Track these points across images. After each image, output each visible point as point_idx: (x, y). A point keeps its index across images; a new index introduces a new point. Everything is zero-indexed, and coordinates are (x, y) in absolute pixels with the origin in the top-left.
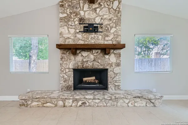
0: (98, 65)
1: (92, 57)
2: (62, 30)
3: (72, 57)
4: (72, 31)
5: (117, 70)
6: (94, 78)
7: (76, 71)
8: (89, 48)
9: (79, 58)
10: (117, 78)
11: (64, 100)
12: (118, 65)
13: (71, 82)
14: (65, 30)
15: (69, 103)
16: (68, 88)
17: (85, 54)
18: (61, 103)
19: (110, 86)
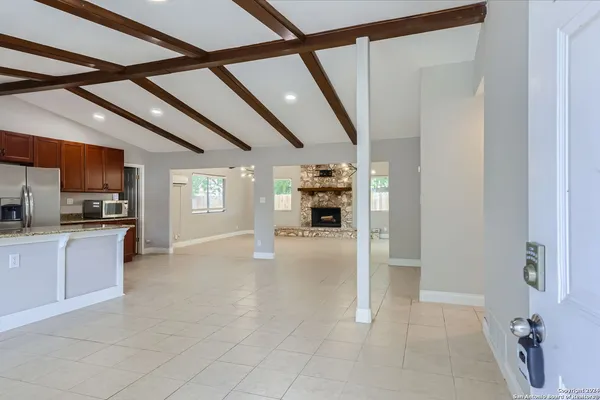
0: (332, 204)
1: (327, 197)
2: (303, 174)
3: (310, 198)
4: (311, 175)
5: (348, 209)
6: (331, 217)
7: (314, 210)
8: (323, 190)
9: (316, 198)
10: (348, 216)
11: (303, 231)
12: (349, 204)
13: (310, 219)
14: (304, 174)
15: (306, 233)
16: (307, 224)
17: (321, 195)
18: (300, 233)
19: (343, 223)
